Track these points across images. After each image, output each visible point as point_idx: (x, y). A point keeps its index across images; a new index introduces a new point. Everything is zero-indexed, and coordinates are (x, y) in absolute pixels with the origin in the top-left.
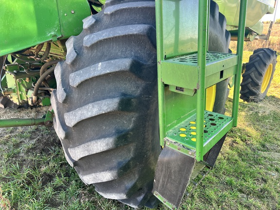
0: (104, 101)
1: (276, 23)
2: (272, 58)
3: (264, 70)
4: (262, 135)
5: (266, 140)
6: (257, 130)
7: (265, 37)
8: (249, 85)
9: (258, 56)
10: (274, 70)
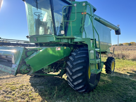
0: (80, 67)
1: (119, 45)
2: (113, 60)
3: (111, 64)
4: (112, 81)
5: (113, 82)
6: (111, 80)
7: (111, 53)
8: (108, 68)
9: (109, 59)
10: (115, 64)
